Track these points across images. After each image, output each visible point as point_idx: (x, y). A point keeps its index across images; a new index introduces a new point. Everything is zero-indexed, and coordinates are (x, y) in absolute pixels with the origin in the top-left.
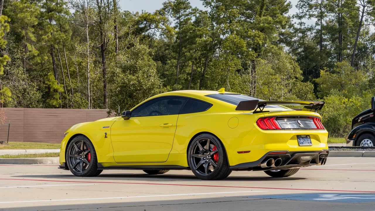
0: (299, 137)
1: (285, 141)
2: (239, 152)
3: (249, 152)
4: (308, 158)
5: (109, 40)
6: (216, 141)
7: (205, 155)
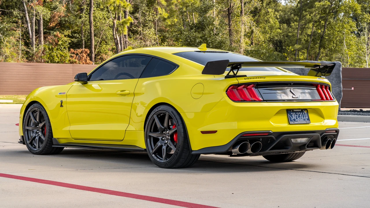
0: (289, 111)
1: (267, 118)
2: (203, 132)
3: (215, 132)
4: (304, 140)
5: (234, 4)
6: (175, 116)
7: (164, 134)
